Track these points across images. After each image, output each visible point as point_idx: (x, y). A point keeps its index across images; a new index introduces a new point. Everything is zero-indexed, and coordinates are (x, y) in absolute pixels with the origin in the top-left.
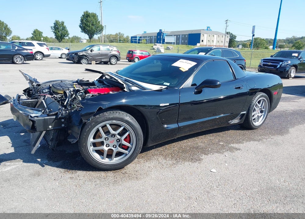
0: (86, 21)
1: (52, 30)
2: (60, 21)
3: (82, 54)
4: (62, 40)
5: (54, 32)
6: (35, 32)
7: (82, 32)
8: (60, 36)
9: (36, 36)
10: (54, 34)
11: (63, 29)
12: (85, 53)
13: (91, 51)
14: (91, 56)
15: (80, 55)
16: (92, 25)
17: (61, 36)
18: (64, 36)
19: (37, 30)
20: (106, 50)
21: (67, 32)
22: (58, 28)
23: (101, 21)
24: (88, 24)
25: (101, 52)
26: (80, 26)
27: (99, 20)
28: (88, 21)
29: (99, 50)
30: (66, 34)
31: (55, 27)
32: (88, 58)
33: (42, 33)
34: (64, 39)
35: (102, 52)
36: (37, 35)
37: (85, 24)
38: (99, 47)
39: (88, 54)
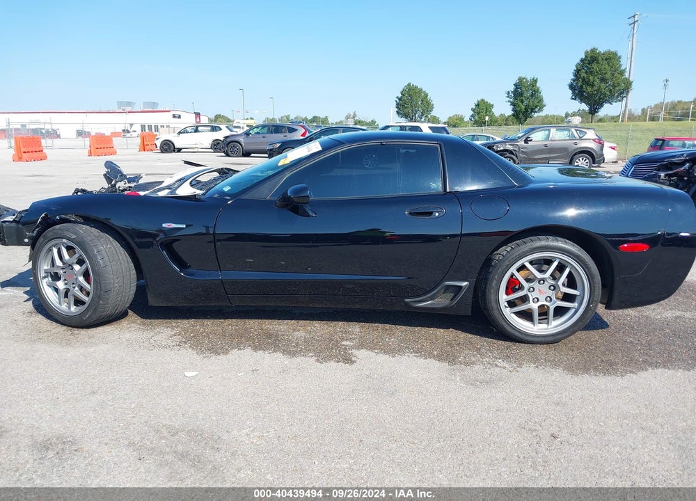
0: (586, 72)
1: (508, 99)
2: (529, 79)
3: (502, 149)
4: (525, 120)
5: (512, 104)
6: (478, 105)
7: (575, 99)
8: (523, 110)
9: (478, 114)
10: (512, 107)
11: (532, 96)
12: (511, 145)
13: (526, 141)
14: (523, 152)
15: (499, 149)
16: (603, 80)
17: (526, 110)
18: (533, 110)
19: (483, 100)
20: (567, 138)
21: (541, 100)
22: (521, 95)
23: (628, 70)
24: (591, 78)
25: (550, 142)
26: (571, 87)
27: (623, 68)
28: (591, 72)
29: (548, 138)
30: (536, 107)
31: (515, 92)
32: (516, 156)
33: (492, 106)
34: (531, 117)
35: (553, 142)
36: (482, 112)
37: (584, 80)
38: (547, 132)
39: (516, 149)
